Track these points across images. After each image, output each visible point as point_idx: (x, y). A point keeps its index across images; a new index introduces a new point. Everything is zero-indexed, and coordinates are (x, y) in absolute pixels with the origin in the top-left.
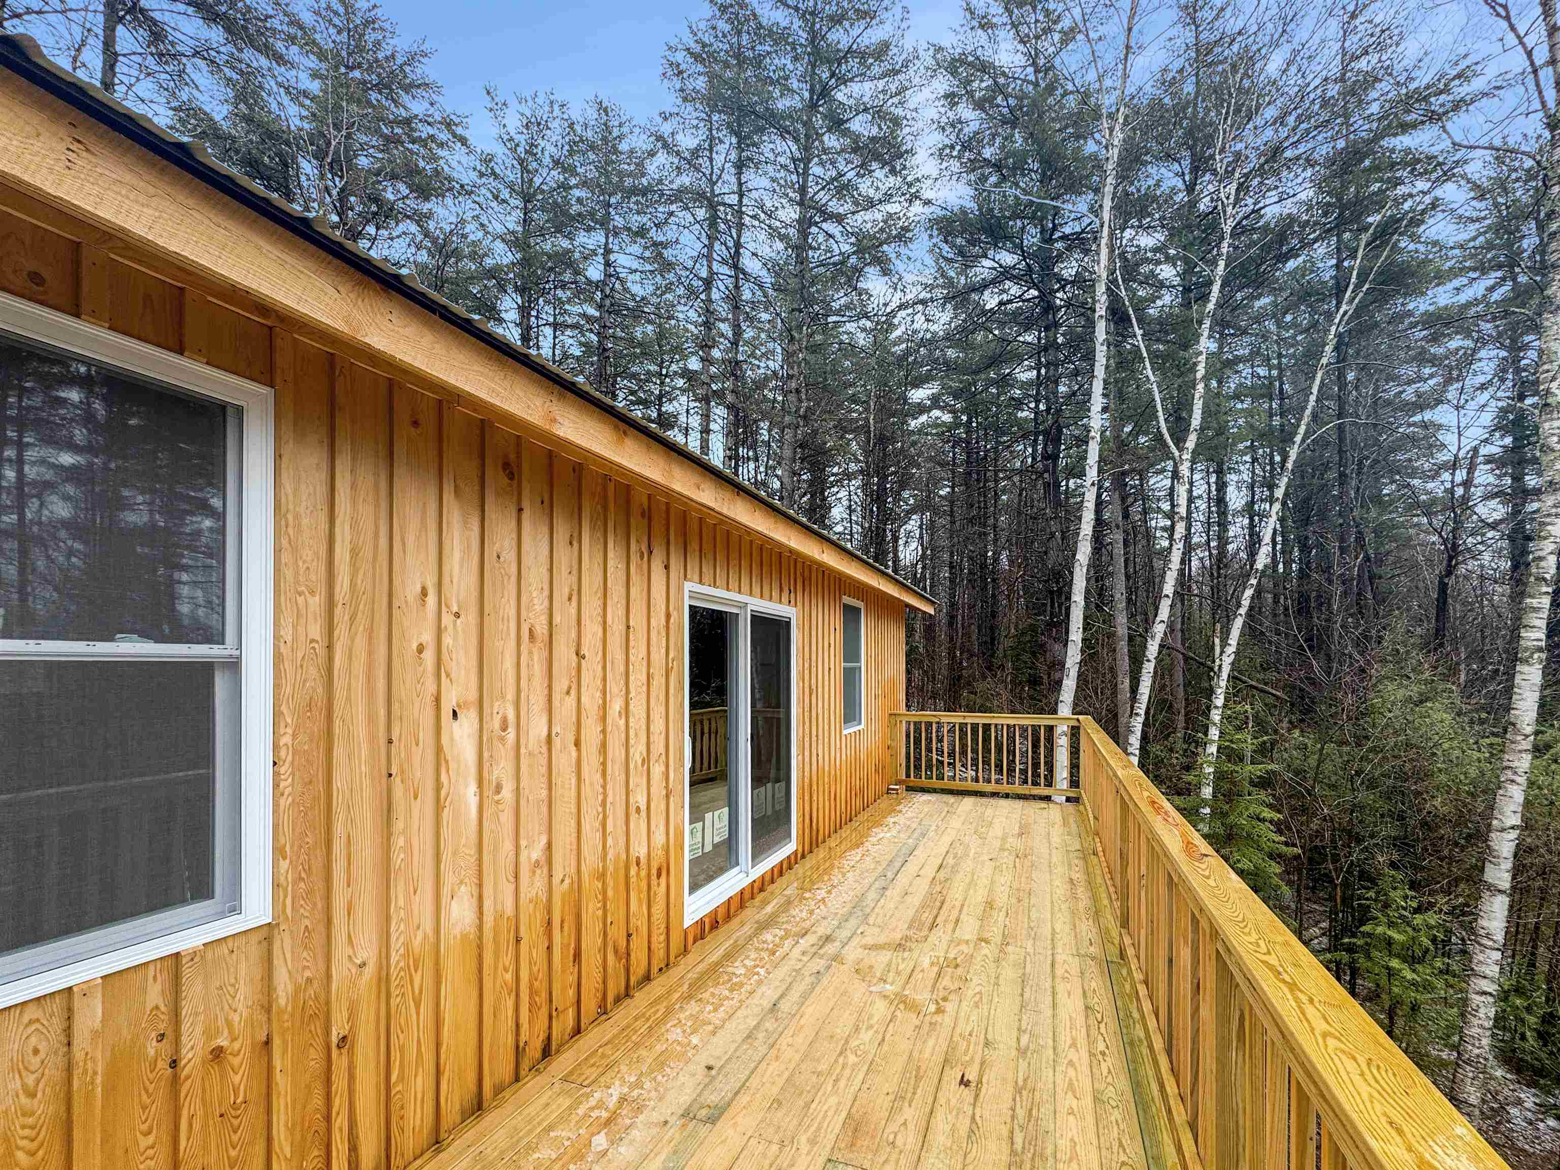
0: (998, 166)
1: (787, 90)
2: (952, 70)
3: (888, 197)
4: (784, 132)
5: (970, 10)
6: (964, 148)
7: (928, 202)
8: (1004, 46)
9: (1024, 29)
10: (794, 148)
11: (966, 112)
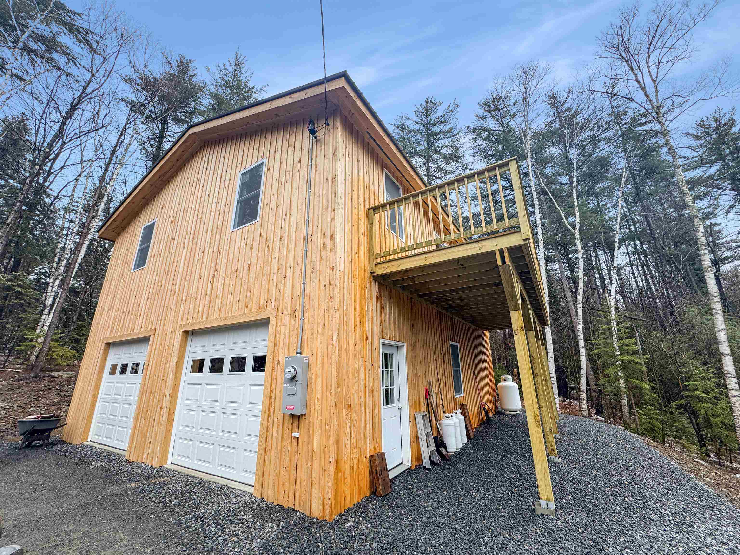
0: (494, 156)
1: (419, 145)
2: (474, 131)
3: (457, 169)
4: (420, 156)
5: (477, 116)
6: (481, 152)
7: (471, 169)
8: (490, 123)
9: (496, 117)
10: (424, 160)
11: (480, 142)
